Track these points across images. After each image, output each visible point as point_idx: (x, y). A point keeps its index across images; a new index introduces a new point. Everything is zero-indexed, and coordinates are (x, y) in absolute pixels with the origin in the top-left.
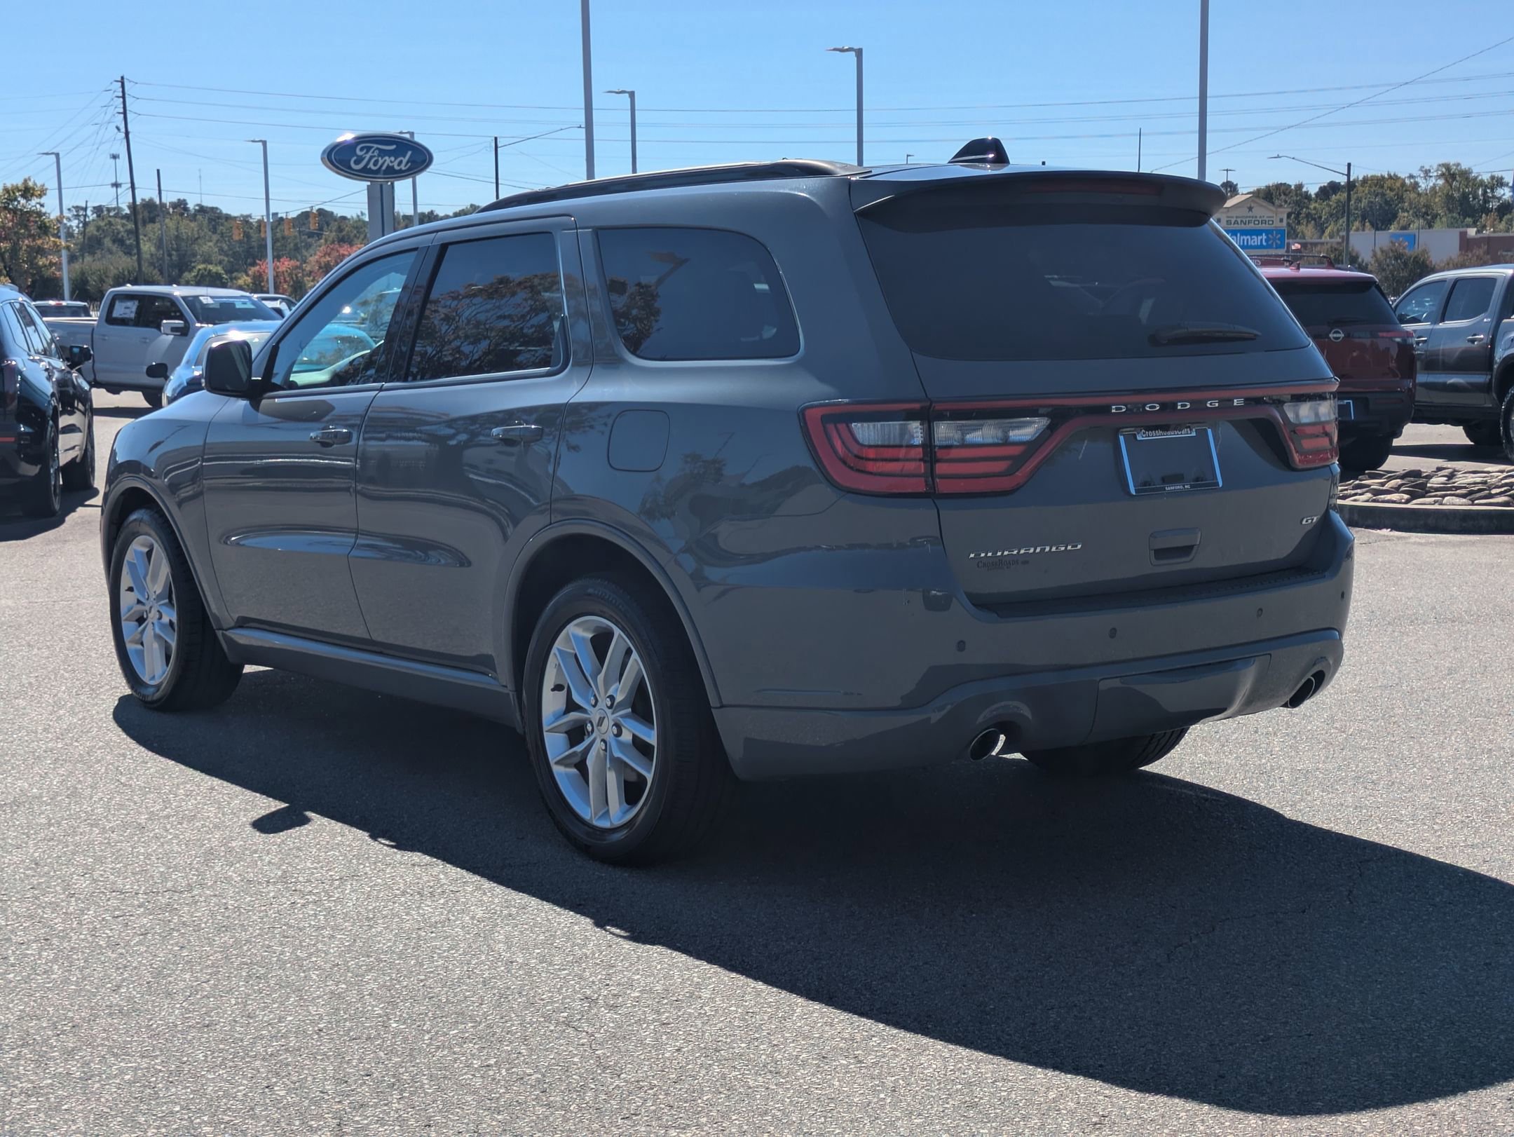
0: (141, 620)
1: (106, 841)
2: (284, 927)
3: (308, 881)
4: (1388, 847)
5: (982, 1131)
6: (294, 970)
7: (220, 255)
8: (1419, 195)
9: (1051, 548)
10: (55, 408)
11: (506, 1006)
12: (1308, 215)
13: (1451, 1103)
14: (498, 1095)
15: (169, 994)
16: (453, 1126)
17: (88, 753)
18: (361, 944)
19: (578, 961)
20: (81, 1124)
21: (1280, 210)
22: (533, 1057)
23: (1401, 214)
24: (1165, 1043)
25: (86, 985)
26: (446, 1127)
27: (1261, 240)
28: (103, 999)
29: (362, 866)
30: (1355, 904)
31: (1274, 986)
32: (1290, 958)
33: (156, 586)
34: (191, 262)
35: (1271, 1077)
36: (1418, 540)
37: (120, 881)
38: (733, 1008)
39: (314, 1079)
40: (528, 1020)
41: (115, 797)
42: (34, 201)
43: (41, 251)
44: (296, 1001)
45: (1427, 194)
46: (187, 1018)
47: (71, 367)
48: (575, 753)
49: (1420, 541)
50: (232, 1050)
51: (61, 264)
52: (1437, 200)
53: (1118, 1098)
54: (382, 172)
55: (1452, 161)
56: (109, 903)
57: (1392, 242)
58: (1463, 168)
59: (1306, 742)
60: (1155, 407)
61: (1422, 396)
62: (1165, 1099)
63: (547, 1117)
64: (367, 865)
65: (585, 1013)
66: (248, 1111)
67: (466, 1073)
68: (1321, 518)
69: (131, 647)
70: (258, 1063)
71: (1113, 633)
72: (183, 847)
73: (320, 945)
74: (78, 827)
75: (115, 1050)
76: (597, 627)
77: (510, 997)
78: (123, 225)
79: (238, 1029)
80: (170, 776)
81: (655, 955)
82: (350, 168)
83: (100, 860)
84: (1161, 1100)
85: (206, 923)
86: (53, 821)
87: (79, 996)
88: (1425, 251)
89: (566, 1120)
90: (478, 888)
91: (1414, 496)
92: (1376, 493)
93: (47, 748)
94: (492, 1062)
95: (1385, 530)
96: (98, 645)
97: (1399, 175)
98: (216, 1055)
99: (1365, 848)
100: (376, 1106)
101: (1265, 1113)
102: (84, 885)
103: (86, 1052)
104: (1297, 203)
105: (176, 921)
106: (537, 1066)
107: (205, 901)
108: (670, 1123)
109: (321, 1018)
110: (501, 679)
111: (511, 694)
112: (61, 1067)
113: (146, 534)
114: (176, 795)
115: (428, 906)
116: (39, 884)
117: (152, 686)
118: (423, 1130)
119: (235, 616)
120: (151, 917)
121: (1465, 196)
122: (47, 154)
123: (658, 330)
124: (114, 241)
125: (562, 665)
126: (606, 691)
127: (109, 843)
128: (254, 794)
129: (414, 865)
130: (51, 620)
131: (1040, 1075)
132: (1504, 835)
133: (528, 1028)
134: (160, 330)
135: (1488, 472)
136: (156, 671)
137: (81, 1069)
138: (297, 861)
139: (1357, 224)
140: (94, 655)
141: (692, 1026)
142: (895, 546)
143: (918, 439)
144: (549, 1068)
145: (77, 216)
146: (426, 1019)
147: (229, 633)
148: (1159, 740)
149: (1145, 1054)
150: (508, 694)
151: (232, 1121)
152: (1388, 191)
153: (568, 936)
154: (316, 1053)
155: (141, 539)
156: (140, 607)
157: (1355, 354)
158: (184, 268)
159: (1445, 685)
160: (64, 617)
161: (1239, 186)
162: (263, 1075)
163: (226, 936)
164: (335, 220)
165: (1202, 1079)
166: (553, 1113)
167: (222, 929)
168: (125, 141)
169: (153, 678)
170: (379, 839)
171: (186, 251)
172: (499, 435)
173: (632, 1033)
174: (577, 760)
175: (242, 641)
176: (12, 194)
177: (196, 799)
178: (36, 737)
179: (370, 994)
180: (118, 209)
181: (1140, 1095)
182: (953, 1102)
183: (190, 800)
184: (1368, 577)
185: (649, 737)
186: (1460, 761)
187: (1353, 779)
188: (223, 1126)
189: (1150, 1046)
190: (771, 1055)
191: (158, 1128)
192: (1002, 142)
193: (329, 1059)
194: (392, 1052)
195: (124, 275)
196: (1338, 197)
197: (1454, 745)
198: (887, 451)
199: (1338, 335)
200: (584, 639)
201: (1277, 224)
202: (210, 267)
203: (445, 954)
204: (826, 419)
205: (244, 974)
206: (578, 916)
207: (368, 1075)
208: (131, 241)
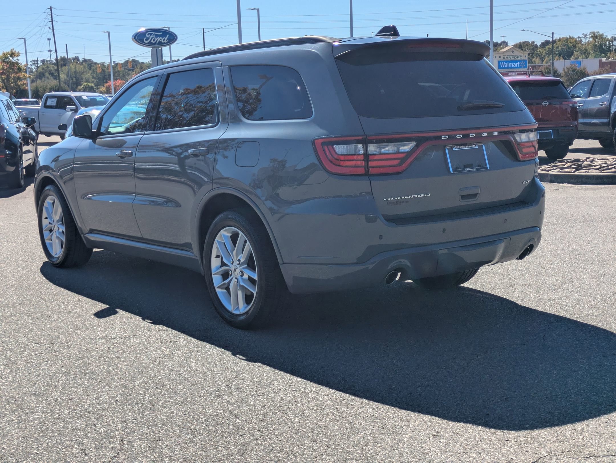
0: (51, 231)
1: (34, 323)
2: (105, 358)
3: (116, 338)
4: (561, 317)
5: (387, 439)
6: (107, 375)
7: (93, 79)
8: (582, 45)
9: (418, 196)
10: (21, 143)
11: (193, 389)
12: (537, 54)
13: (582, 424)
14: (188, 427)
15: (56, 386)
16: (169, 440)
17: (29, 286)
18: (136, 364)
19: (224, 370)
20: (16, 442)
21: (525, 52)
22: (204, 411)
23: (575, 53)
24: (465, 401)
25: (22, 383)
26: (166, 441)
27: (517, 65)
28: (28, 389)
29: (138, 331)
30: (546, 341)
31: (511, 376)
32: (518, 364)
33: (56, 217)
34: (81, 82)
35: (508, 414)
36: (578, 188)
37: (38, 339)
38: (287, 389)
39: (113, 421)
40: (202, 395)
41: (39, 304)
42: (15, 58)
43: (19, 78)
44: (107, 388)
45: (585, 45)
46: (62, 396)
47: (28, 126)
48: (225, 284)
49: (579, 188)
50: (80, 410)
51: (27, 84)
52: (590, 47)
53: (444, 424)
54: (157, 44)
55: (596, 31)
56: (34, 348)
57: (571, 65)
58: (600, 33)
59: (528, 273)
60: (460, 136)
61: (581, 128)
62: (464, 424)
63: (208, 436)
64: (140, 331)
65: (226, 392)
66: (85, 435)
67: (176, 418)
68: (531, 181)
69: (47, 242)
70: (90, 415)
71: (444, 230)
72: (65, 324)
73: (119, 365)
74: (23, 317)
75: (32, 410)
76: (233, 231)
77: (196, 386)
78: (53, 67)
79: (83, 400)
80: (62, 295)
81: (256, 367)
82: (144, 42)
83: (31, 330)
84: (462, 425)
85: (73, 356)
86: (13, 314)
87: (19, 388)
88: (584, 68)
89: (216, 437)
90: (185, 340)
91: (577, 169)
92: (562, 168)
93: (12, 284)
94: (187, 413)
95: (565, 184)
96: (36, 241)
97: (574, 37)
98: (73, 412)
99: (551, 317)
100: (137, 432)
101: (505, 430)
102: (24, 341)
103: (20, 411)
104: (532, 49)
105: (60, 356)
106: (205, 415)
107: (73, 347)
108: (259, 438)
109: (117, 396)
110: (195, 253)
111: (199, 259)
112: (9, 418)
113: (52, 195)
114: (64, 303)
115: (164, 348)
116: (6, 341)
117: (56, 258)
118: (156, 442)
119: (88, 229)
120: (50, 354)
121: (601, 45)
122: (20, 39)
123: (261, 107)
124: (50, 74)
125: (219, 248)
126: (237, 258)
127: (35, 323)
128: (96, 302)
129: (159, 330)
130: (18, 231)
131: (412, 415)
132: (609, 311)
133: (202, 399)
134: (66, 110)
135: (608, 159)
136: (58, 252)
137: (18, 419)
138: (111, 329)
139: (557, 57)
140: (34, 245)
141: (270, 396)
142: (353, 196)
143: (362, 152)
144: (210, 415)
145: (34, 64)
146: (161, 395)
147: (86, 235)
148: (467, 273)
149: (456, 405)
150: (198, 259)
151: (78, 439)
152: (570, 44)
153: (221, 360)
154: (114, 410)
155: (50, 197)
156: (51, 225)
157: (553, 111)
158: (78, 84)
159: (587, 248)
160: (23, 229)
161: (508, 43)
162: (92, 420)
163: (80, 361)
164: (139, 64)
165: (479, 416)
166: (210, 434)
167: (79, 358)
168: (52, 33)
169: (56, 254)
170: (146, 320)
171: (79, 77)
172: (191, 152)
173: (245, 400)
174: (226, 286)
175: (92, 239)
176: (6, 56)
177: (72, 304)
178: (8, 279)
179: (138, 385)
180: (51, 60)
181: (453, 423)
182: (376, 427)
183: (69, 305)
184: (557, 203)
185: (254, 276)
186: (591, 280)
187: (547, 288)
188: (74, 442)
189: (458, 402)
190: (302, 408)
191: (48, 443)
192: (397, 27)
193: (119, 413)
194: (146, 409)
195: (54, 88)
196: (549, 46)
197: (590, 273)
198: (349, 157)
199: (546, 104)
200: (227, 236)
201: (524, 58)
202: (89, 84)
203: (170, 368)
204: (324, 144)
205: (87, 377)
206: (226, 351)
207: (135, 419)
208: (56, 74)
